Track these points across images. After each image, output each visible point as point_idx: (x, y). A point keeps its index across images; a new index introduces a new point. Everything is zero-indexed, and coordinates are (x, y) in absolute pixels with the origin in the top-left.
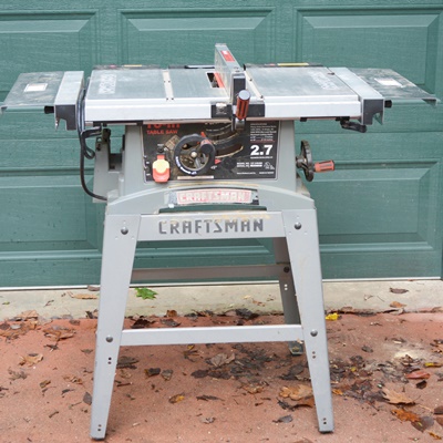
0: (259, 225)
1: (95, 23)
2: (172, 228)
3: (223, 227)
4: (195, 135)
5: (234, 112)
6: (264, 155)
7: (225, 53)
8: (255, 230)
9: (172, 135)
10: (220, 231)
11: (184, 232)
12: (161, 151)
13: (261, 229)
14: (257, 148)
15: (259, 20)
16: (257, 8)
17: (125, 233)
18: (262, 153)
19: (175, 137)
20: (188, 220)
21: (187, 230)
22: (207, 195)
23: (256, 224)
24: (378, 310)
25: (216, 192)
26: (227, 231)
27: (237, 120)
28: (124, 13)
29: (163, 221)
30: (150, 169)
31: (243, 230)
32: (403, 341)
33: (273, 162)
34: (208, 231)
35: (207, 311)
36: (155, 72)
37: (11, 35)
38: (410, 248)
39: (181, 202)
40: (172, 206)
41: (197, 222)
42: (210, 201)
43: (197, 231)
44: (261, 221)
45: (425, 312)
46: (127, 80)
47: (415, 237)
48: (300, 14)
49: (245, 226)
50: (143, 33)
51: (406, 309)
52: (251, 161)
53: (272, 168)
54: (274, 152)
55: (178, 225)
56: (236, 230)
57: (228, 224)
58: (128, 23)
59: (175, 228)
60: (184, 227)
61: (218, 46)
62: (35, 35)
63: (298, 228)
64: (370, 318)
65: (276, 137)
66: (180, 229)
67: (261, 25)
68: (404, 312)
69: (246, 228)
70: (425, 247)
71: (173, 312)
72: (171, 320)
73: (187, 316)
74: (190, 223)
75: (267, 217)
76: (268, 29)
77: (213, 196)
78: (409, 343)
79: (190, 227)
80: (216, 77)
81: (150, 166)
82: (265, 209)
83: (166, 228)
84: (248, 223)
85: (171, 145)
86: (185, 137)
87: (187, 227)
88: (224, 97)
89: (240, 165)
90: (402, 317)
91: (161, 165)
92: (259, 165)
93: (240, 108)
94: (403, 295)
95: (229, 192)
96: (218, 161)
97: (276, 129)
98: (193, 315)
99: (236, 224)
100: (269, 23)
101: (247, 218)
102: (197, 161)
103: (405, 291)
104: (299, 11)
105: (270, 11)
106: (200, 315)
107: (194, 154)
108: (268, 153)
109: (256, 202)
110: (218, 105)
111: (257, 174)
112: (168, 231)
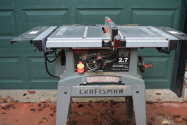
0: (121, 91)
1: (68, 12)
2: (85, 92)
3: (106, 92)
4: (95, 54)
5: (113, 45)
6: (124, 62)
7: (109, 19)
8: (120, 93)
9: (86, 53)
10: (105, 93)
11: (90, 93)
12: (81, 60)
13: (122, 93)
14: (122, 59)
15: (119, 11)
16: (119, 8)
17: (66, 93)
18: (123, 61)
19: (87, 54)
20: (92, 89)
21: (91, 93)
22: (100, 79)
23: (120, 91)
24: (153, 101)
25: (104, 77)
26: (108, 93)
27: (113, 48)
28: (77, 9)
29: (82, 89)
30: (76, 67)
31: (114, 93)
32: (163, 116)
33: (128, 65)
34: (100, 93)
35: (101, 101)
36: (83, 27)
37: (43, 15)
38: (162, 81)
39: (89, 81)
40: (85, 83)
41: (95, 89)
42: (101, 81)
43: (95, 93)
44: (122, 89)
45: (167, 102)
46: (71, 29)
47: (163, 78)
48: (132, 10)
49: (116, 91)
50: (83, 15)
51: (162, 101)
52: (118, 64)
53: (127, 67)
54: (128, 61)
55: (87, 90)
56: (112, 93)
57: (108, 90)
58: (78, 12)
59: (87, 92)
60: (90, 91)
61: (106, 17)
62: (50, 16)
63: (137, 92)
64: (151, 105)
65: (129, 55)
66: (88, 92)
67: (120, 13)
68: (162, 102)
69: (116, 92)
70: (166, 80)
71: (91, 101)
72: (90, 104)
73: (96, 102)
74: (93, 90)
75: (125, 88)
76: (122, 14)
77: (102, 79)
78: (166, 117)
79: (92, 91)
80: (105, 29)
81: (76, 66)
82: (124, 84)
83: (83, 92)
84: (117, 90)
85: (85, 57)
86: (91, 55)
87: (91, 91)
88: (108, 37)
89: (114, 66)
90: (161, 104)
91: (81, 66)
92: (122, 66)
93: (115, 43)
94: (160, 96)
95: (109, 77)
96: (105, 64)
97: (130, 51)
98: (97, 102)
99: (112, 91)
100: (122, 12)
101: (116, 88)
102: (96, 65)
103: (160, 94)
104: (132, 9)
105: (123, 9)
106: (99, 102)
107: (94, 62)
108: (126, 61)
109: (120, 82)
110: (105, 41)
111: (121, 70)
112: (84, 93)
